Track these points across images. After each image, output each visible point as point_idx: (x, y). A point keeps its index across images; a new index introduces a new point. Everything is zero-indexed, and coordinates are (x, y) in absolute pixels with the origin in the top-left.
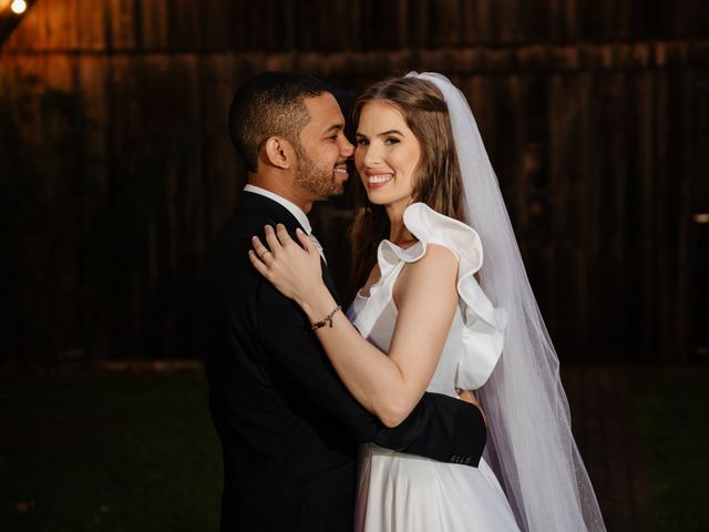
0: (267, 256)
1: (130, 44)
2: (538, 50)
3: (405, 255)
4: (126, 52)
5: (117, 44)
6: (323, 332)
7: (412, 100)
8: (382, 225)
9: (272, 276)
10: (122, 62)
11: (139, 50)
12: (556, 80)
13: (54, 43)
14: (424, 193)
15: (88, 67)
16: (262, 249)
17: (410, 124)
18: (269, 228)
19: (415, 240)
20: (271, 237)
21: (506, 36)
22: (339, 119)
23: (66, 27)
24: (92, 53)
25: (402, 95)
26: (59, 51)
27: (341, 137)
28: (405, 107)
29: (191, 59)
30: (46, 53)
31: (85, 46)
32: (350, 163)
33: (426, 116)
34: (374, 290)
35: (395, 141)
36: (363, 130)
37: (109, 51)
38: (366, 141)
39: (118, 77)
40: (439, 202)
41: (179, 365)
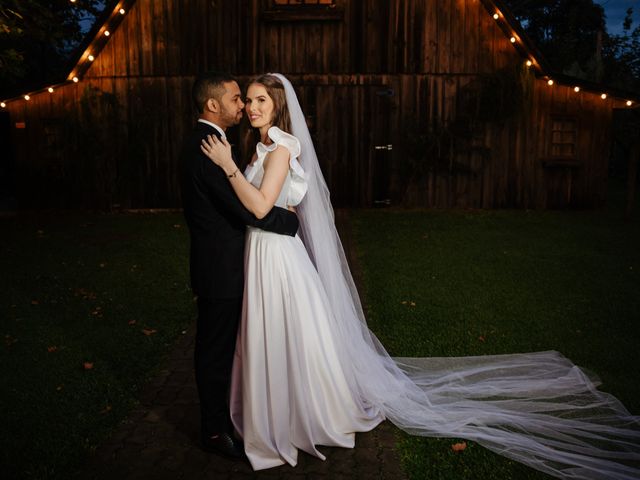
0: (209, 147)
1: (138, 73)
2: (312, 76)
3: (269, 149)
4: (137, 77)
5: (132, 73)
6: (231, 179)
7: (270, 83)
8: (257, 136)
9: (210, 156)
10: (134, 80)
11: (142, 75)
12: (320, 89)
13: (105, 74)
14: (275, 122)
15: (119, 83)
16: (206, 145)
17: (269, 93)
18: (209, 136)
19: (273, 142)
20: (210, 140)
21: (298, 70)
22: (239, 92)
23: (110, 67)
24: (121, 77)
25: (266, 82)
26: (106, 77)
27: (239, 100)
28: (267, 86)
29: (163, 79)
30: (102, 77)
31: (118, 75)
32: (244, 111)
33: (276, 90)
34: (255, 164)
35: (262, 100)
36: (249, 96)
37: (129, 76)
38: (250, 101)
39: (132, 87)
40: (282, 125)
41: (160, 210)
